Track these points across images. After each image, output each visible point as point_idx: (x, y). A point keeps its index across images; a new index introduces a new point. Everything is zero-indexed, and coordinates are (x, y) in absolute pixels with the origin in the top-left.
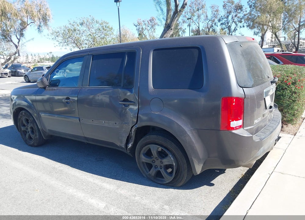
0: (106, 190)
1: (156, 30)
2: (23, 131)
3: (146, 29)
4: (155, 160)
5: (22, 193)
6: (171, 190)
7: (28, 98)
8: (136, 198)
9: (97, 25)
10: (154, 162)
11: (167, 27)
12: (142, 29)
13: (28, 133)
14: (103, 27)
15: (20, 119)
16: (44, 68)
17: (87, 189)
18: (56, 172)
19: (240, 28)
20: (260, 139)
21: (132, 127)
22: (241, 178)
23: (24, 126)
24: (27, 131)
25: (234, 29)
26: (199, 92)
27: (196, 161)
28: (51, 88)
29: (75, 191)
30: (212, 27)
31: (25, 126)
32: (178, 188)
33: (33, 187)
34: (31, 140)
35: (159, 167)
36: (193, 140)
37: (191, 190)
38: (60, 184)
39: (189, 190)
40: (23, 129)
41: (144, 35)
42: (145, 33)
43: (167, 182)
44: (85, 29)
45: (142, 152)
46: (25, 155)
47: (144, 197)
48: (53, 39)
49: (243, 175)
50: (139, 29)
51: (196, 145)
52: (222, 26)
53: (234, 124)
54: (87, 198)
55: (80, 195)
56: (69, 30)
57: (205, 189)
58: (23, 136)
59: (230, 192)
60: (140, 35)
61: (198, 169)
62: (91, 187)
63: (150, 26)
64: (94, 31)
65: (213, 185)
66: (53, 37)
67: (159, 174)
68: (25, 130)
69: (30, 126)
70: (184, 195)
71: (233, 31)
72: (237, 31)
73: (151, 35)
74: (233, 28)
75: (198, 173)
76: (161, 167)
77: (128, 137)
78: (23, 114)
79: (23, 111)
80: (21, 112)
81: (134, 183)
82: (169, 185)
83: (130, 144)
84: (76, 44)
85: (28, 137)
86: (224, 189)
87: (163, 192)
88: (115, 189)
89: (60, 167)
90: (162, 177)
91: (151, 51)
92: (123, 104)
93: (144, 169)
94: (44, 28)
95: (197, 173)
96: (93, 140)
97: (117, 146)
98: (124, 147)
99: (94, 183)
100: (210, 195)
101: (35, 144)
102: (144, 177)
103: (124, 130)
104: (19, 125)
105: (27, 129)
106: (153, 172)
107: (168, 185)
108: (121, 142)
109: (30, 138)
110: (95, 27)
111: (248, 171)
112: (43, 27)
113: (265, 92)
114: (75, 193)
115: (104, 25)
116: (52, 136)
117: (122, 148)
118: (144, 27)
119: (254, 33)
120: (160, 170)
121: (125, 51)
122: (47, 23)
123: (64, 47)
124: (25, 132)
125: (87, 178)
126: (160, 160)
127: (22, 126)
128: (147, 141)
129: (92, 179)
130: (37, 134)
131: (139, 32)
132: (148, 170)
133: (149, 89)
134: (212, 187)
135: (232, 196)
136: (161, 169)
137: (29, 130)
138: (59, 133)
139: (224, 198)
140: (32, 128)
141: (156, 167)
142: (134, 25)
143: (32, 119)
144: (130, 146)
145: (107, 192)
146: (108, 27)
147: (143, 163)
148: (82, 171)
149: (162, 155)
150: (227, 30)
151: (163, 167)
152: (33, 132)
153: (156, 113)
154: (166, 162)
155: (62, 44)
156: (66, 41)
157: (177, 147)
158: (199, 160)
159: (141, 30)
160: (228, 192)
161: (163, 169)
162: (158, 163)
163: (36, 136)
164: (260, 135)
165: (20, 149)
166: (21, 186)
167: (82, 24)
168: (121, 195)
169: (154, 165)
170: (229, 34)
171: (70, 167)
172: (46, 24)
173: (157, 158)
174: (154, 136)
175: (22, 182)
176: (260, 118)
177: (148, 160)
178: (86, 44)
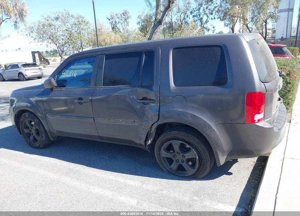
0: (132, 187)
1: (129, 24)
2: (26, 133)
3: (119, 22)
4: (177, 155)
5: (47, 197)
6: (194, 182)
7: (33, 99)
8: (164, 192)
9: (73, 20)
10: (175, 156)
11: (158, 22)
12: (116, 22)
13: (33, 135)
14: (79, 21)
15: (23, 121)
16: (20, 65)
17: (113, 187)
18: (73, 173)
19: (211, 20)
20: (279, 129)
21: (152, 125)
22: (254, 165)
23: (27, 128)
24: (31, 133)
25: (206, 21)
26: (224, 89)
27: (220, 153)
28: (59, 89)
29: (101, 190)
30: (184, 19)
31: (29, 128)
32: (201, 179)
33: (57, 190)
34: (35, 143)
35: (180, 161)
36: (218, 134)
37: (212, 180)
38: (83, 185)
39: (211, 180)
40: (26, 131)
41: (118, 28)
42: (119, 27)
43: (190, 174)
44: (60, 24)
45: (163, 147)
46: (33, 158)
47: (171, 191)
48: (27, 35)
49: (256, 163)
50: (112, 23)
51: (220, 139)
52: (194, 19)
53: (257, 117)
54: (116, 196)
55: (108, 193)
56: (44, 25)
57: (224, 178)
58: (26, 138)
59: (249, 179)
60: (113, 28)
61: (222, 160)
62: (116, 185)
63: (123, 19)
64: (70, 26)
65: (231, 174)
66: (27, 33)
67: (181, 168)
68: (28, 132)
69: (35, 128)
70: (208, 185)
71: (205, 23)
72: (208, 23)
73: (125, 28)
74: (204, 20)
75: (222, 165)
76: (183, 161)
77: (147, 134)
78: (27, 116)
79: (27, 114)
80: (24, 114)
81: (156, 178)
82: (192, 177)
83: (150, 141)
84: (52, 40)
85: (33, 139)
86: (242, 176)
87: (187, 184)
88: (140, 185)
89: (75, 167)
90: (185, 170)
91: (171, 50)
92: (142, 102)
93: (165, 164)
94: (20, 25)
95: (220, 164)
96: (108, 139)
97: (135, 143)
98: (143, 144)
99: (117, 181)
100: (232, 184)
101: (42, 146)
102: (164, 171)
103: (143, 127)
104: (22, 128)
105: (31, 131)
106: (174, 166)
107: (190, 177)
108: (141, 139)
109: (35, 140)
110: (70, 21)
111: (258, 158)
112: (19, 23)
114: (102, 193)
115: (80, 19)
116: (59, 137)
117: (141, 145)
118: (117, 20)
119: (225, 24)
120: (182, 164)
121: (142, 50)
122: (24, 19)
123: (40, 43)
124: (29, 135)
125: (108, 176)
126: (181, 154)
127: (25, 129)
128: (169, 137)
129: (113, 177)
130: (44, 135)
131: (112, 26)
132: (168, 165)
133: (171, 87)
134: (231, 176)
135: (253, 183)
136: (183, 162)
137: (33, 131)
138: (69, 133)
139: (245, 185)
140: (37, 130)
141: (177, 161)
142: (108, 19)
143: (38, 121)
144: (149, 142)
145: (133, 188)
146: (84, 22)
147: (163, 158)
148: (99, 170)
149: (184, 149)
150: (199, 22)
151: (185, 161)
152: (38, 133)
153: (179, 110)
154: (188, 156)
155: (36, 40)
156: (42, 37)
157: (200, 142)
158: (223, 152)
159: (114, 23)
160: (247, 179)
161: (185, 162)
162: (179, 157)
163: (42, 137)
164: (277, 125)
165: (25, 152)
166: (43, 189)
167: (57, 19)
168: (148, 190)
169: (175, 159)
170: (201, 26)
171: (86, 167)
172: (22, 20)
173: (178, 153)
174: (176, 132)
175: (43, 186)
177: (169, 155)
178: (63, 39)
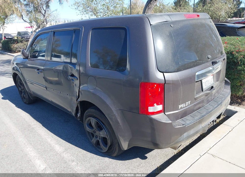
6: (106, 159)
10: (95, 132)
15: (17, 81)
21: (77, 100)
22: (176, 153)
27: (122, 139)
28: (31, 59)
29: (31, 150)
32: (113, 158)
36: (118, 120)
40: (20, 89)
43: (104, 151)
45: (86, 122)
48: (75, 9)
49: (179, 151)
51: (121, 124)
55: (33, 154)
61: (125, 146)
76: (100, 138)
77: (77, 108)
83: (79, 114)
86: (153, 164)
88: (61, 152)
91: (90, 30)
92: (71, 78)
95: (124, 149)
98: (74, 115)
99: (49, 144)
103: (73, 101)
104: (18, 86)
106: (94, 141)
107: (105, 154)
108: (73, 111)
113: (198, 75)
120: (99, 140)
121: (73, 29)
128: (89, 114)
132: (92, 138)
133: (87, 67)
135: (156, 173)
141: (97, 136)
153: (91, 90)
154: (102, 134)
162: (98, 133)
164: (187, 120)
168: (63, 158)
169: (95, 134)
173: (97, 130)
176: (189, 102)
